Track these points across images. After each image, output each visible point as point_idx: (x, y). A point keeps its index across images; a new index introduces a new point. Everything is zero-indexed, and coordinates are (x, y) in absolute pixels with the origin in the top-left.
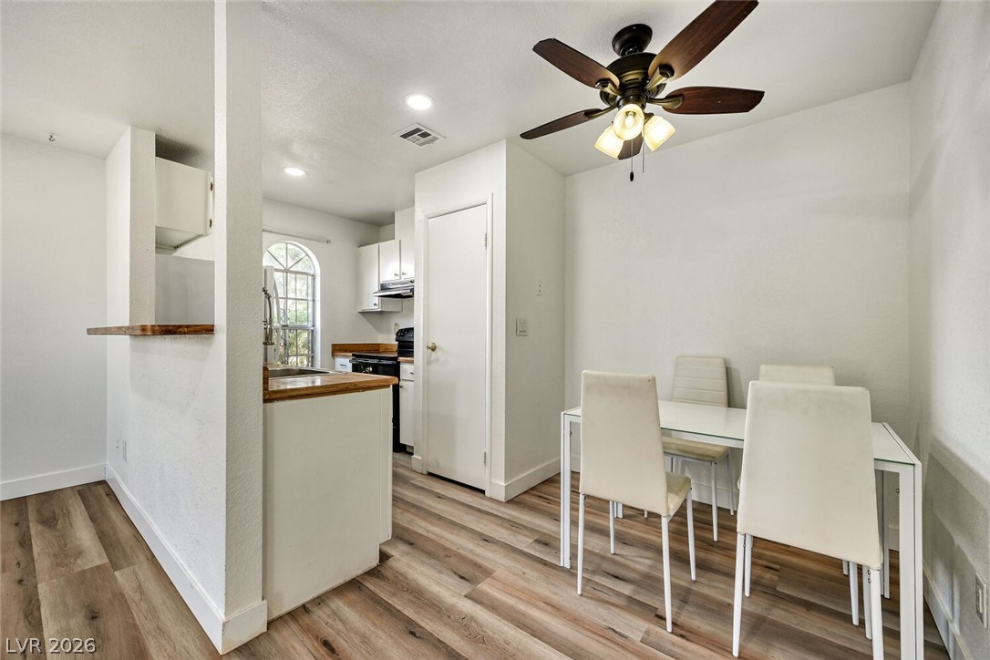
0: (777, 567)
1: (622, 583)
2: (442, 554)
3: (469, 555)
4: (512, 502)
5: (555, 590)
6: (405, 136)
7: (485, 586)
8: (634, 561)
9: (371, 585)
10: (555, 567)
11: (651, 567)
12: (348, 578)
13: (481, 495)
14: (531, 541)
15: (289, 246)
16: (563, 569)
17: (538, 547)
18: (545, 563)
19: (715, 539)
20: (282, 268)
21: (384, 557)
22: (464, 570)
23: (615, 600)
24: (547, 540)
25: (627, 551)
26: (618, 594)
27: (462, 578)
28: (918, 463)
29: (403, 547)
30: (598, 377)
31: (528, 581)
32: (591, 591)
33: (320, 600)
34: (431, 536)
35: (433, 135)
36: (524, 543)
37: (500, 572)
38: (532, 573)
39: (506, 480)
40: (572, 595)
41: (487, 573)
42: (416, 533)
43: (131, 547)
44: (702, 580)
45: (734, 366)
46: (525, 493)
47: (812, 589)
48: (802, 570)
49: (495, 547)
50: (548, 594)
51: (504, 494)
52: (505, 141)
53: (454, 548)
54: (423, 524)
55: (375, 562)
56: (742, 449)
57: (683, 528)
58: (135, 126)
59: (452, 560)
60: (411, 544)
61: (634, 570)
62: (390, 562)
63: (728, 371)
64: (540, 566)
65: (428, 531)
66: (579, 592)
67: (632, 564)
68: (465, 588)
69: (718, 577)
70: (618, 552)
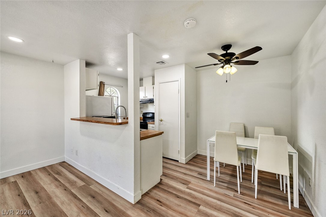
0: (260, 178)
1: (224, 183)
2: (175, 178)
3: (182, 178)
4: (186, 164)
5: (208, 186)
6: (157, 63)
7: (190, 185)
8: (225, 178)
9: (160, 186)
10: (206, 180)
11: (230, 179)
12: (154, 185)
13: (178, 162)
14: (197, 174)
15: (111, 88)
16: (208, 181)
17: (199, 175)
18: (203, 179)
19: (244, 172)
20: (109, 95)
21: (161, 180)
22: (183, 182)
23: (224, 187)
24: (201, 174)
25: (222, 176)
26: (224, 186)
27: (183, 184)
28: (297, 153)
29: (165, 177)
30: (220, 132)
31: (200, 184)
32: (217, 186)
33: (150, 190)
34: (170, 174)
35: (165, 62)
36: (195, 174)
37: (192, 182)
38: (201, 182)
39: (185, 158)
40: (213, 187)
41: (190, 182)
42: (165, 173)
43: (89, 180)
44: (243, 182)
45: (246, 125)
46: (189, 161)
47: (270, 183)
48: (267, 178)
49: (188, 176)
50: (207, 187)
51: (185, 161)
52: (184, 64)
53: (178, 176)
54: (166, 170)
55: (159, 181)
56: (257, 150)
57: (235, 169)
58: (81, 59)
59: (179, 180)
60: (166, 176)
61: (226, 180)
62: (163, 181)
63: (245, 127)
64: (202, 180)
65: (168, 172)
66: (215, 186)
67: (225, 179)
68: (186, 186)
69: (247, 181)
70: (221, 176)
